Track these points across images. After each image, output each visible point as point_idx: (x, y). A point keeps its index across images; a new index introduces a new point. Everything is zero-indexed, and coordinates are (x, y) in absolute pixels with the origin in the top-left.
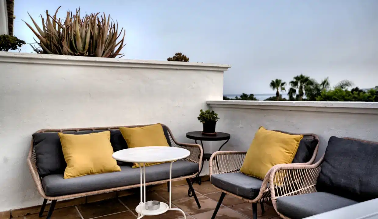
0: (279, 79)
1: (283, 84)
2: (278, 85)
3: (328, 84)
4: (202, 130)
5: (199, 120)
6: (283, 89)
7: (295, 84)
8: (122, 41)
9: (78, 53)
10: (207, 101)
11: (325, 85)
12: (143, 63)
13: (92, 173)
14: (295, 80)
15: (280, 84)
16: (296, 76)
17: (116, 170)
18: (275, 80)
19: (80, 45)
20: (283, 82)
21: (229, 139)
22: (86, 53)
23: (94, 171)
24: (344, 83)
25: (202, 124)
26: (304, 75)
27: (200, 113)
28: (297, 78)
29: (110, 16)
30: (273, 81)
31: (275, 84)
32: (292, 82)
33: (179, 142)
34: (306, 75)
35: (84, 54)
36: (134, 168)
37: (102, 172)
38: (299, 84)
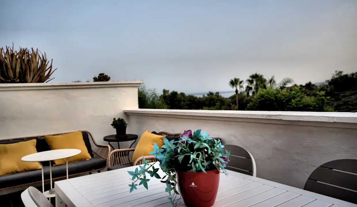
0: (237, 78)
1: (241, 83)
2: (237, 84)
3: (274, 82)
4: (116, 133)
5: (112, 126)
6: (241, 87)
7: (251, 82)
8: (51, 67)
9: (10, 80)
10: (124, 111)
11: (272, 83)
12: (66, 85)
13: (17, 172)
14: (251, 79)
15: (239, 83)
16: (251, 75)
17: (38, 169)
18: (233, 79)
19: (11, 74)
20: (241, 80)
21: (137, 139)
22: (17, 80)
23: (19, 171)
24: (286, 80)
25: (115, 130)
26: (258, 73)
27: (113, 121)
28: (253, 77)
29: (38, 49)
30: (232, 80)
31: (234, 83)
32: (249, 81)
33: (98, 144)
34: (259, 73)
35: (15, 81)
36: (55, 166)
37: (26, 171)
38: (255, 83)
